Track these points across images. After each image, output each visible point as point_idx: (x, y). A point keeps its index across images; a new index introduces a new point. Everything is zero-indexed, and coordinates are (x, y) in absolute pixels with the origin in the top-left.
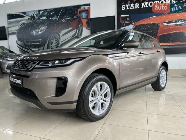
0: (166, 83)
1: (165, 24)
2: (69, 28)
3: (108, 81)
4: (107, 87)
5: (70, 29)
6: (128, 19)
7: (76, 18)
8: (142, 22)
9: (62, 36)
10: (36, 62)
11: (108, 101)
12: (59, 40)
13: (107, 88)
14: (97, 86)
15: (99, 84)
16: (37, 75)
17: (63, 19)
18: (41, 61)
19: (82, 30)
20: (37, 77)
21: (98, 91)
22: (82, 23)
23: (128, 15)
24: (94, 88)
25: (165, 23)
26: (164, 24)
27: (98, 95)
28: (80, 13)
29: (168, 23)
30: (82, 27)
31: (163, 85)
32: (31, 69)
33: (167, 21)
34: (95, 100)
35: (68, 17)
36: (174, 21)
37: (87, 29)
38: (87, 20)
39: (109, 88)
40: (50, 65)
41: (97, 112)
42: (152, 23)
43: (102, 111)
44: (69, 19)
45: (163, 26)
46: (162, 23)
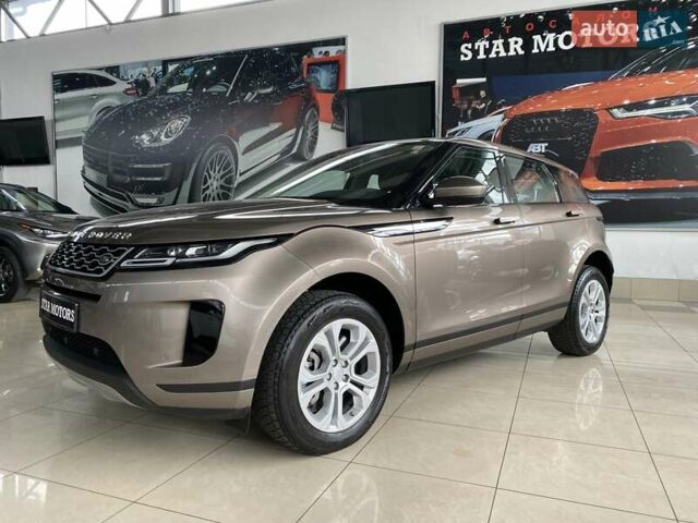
0: (605, 327)
1: (618, 113)
2: (267, 125)
3: (370, 316)
4: (366, 339)
5: (275, 126)
6: (483, 93)
7: (296, 90)
8: (533, 105)
9: (243, 154)
10: (124, 251)
11: (370, 388)
12: (233, 166)
13: (366, 341)
14: (329, 335)
15: (336, 326)
16: (127, 293)
17: (250, 94)
18: (138, 248)
19: (316, 133)
20: (126, 299)
21: (334, 351)
22: (316, 106)
23: (484, 80)
24: (319, 339)
25: (619, 107)
26: (615, 111)
27: (333, 363)
28: (308, 72)
29: (631, 111)
30: (317, 122)
31: (592, 334)
32: (106, 272)
33: (626, 102)
34: (321, 381)
35: (265, 87)
36: (653, 102)
37: (332, 128)
38: (333, 95)
39: (373, 340)
40: (169, 261)
41: (328, 423)
42: (570, 107)
43: (348, 420)
44: (272, 93)
45: (611, 118)
46: (608, 109)
